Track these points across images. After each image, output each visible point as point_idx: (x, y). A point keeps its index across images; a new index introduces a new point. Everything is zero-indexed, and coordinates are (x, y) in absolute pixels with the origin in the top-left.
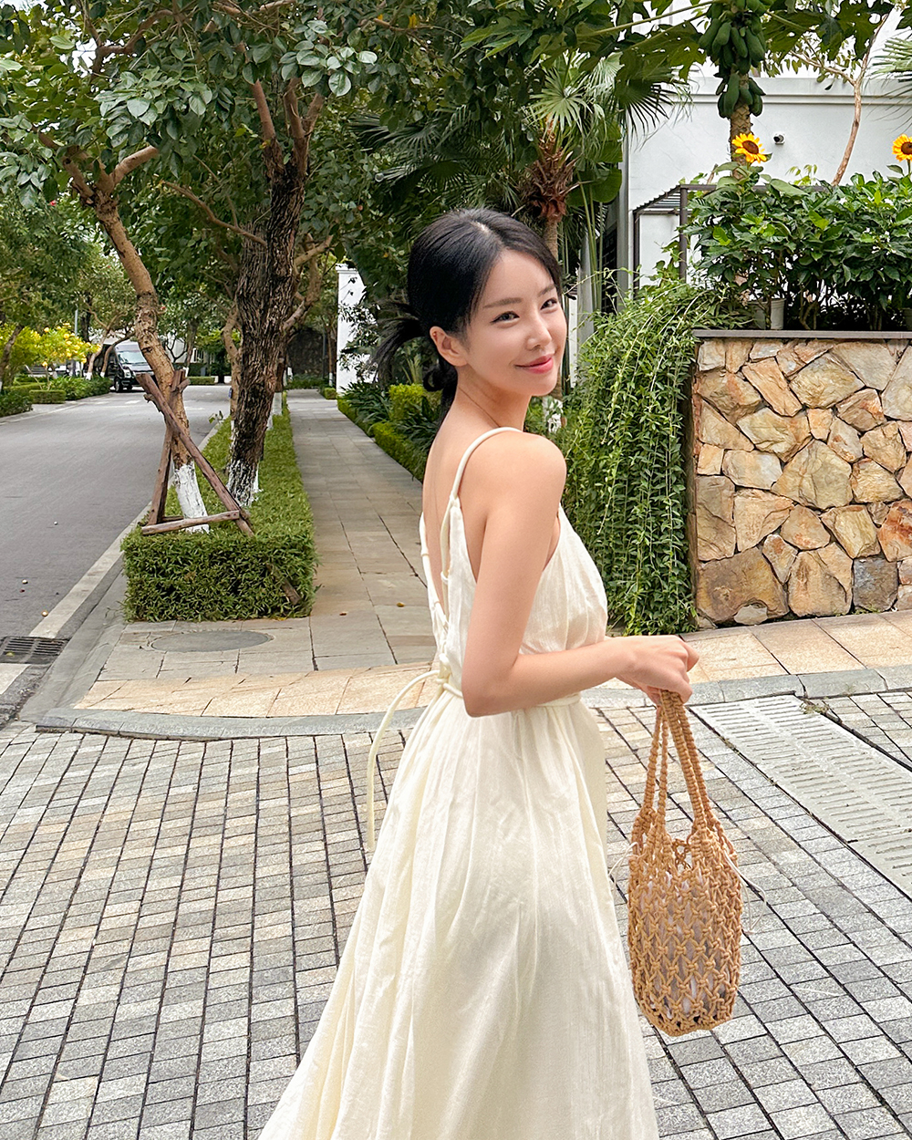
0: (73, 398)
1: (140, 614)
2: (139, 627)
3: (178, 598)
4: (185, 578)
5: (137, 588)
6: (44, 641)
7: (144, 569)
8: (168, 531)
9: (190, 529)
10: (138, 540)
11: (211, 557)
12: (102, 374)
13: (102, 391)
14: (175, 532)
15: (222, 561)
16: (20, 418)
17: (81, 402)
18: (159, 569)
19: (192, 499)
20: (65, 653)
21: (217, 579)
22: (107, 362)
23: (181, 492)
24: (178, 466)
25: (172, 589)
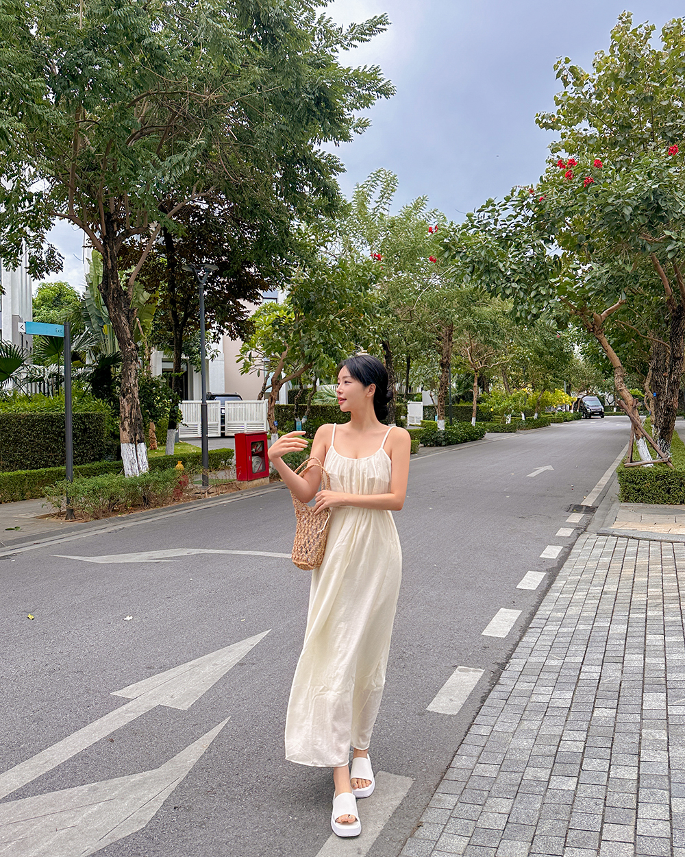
0: (567, 421)
1: (626, 499)
2: (626, 504)
3: (643, 494)
4: (646, 486)
5: (624, 489)
6: (587, 507)
7: (627, 481)
8: (636, 466)
9: (645, 466)
10: (622, 469)
11: (656, 477)
12: (578, 411)
13: (578, 418)
14: (639, 466)
15: (662, 479)
16: (546, 428)
17: (571, 422)
18: (633, 482)
19: (645, 453)
20: (598, 511)
21: (660, 487)
22: (579, 405)
23: (640, 450)
24: (638, 439)
25: (639, 490)
